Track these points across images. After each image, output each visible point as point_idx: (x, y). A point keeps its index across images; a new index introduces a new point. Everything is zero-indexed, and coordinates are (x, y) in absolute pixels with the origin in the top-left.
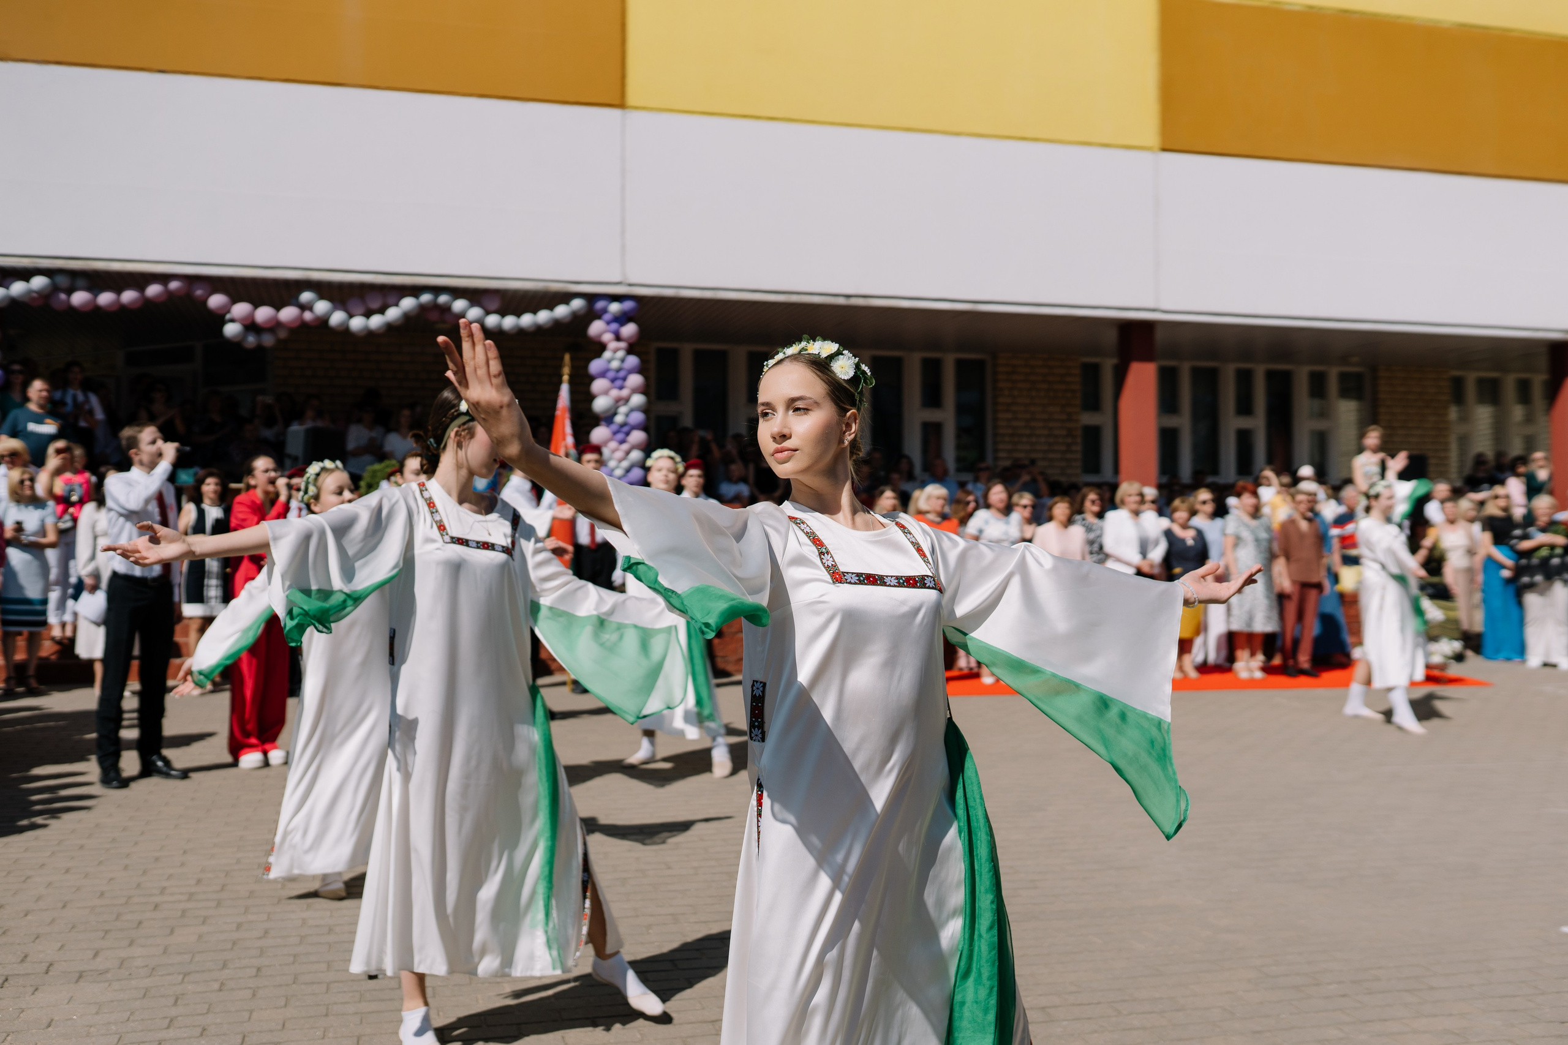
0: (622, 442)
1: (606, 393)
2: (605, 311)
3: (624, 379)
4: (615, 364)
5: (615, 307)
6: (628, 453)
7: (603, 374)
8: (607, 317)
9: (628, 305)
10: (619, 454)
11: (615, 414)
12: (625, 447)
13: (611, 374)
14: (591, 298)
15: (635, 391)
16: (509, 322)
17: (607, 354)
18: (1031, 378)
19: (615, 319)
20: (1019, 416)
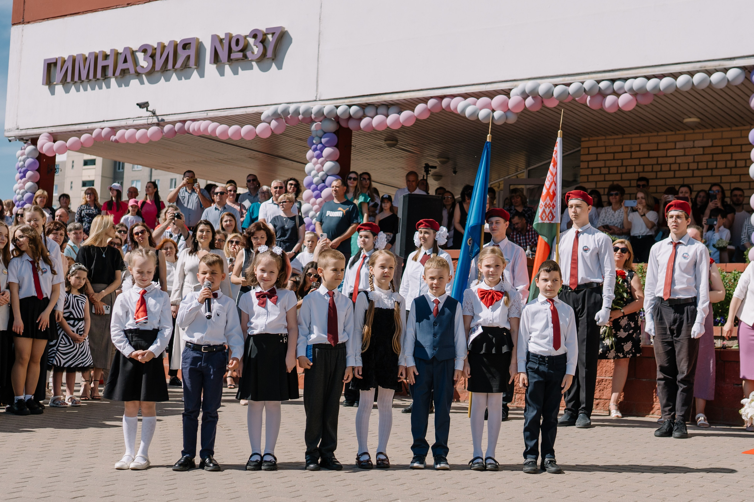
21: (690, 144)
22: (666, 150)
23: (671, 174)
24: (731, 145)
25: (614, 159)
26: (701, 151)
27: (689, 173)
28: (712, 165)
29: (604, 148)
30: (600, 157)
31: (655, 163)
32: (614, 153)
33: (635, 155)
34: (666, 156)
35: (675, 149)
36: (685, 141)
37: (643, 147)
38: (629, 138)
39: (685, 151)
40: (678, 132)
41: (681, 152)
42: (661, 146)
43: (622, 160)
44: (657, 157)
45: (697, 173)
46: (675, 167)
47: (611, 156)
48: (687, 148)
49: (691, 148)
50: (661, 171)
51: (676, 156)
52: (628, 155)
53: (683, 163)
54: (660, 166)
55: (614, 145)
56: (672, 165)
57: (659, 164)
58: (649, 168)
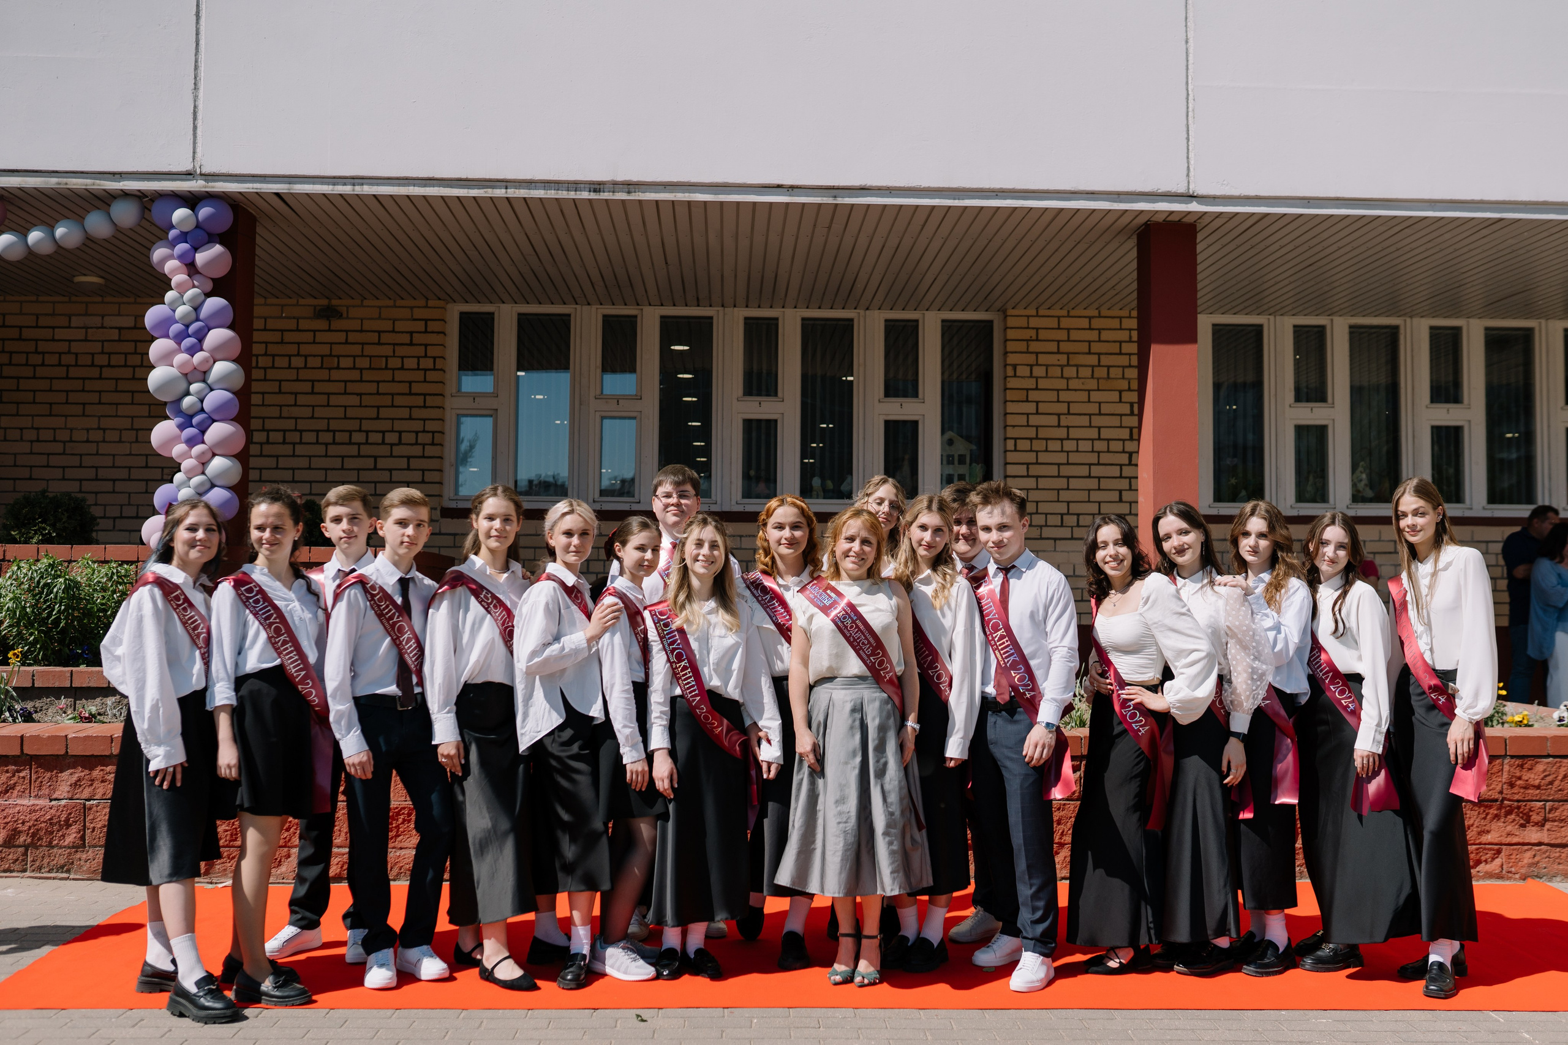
0: (191, 442)
2: (168, 223)
3: (201, 337)
4: (182, 310)
5: (180, 214)
7: (165, 330)
8: (173, 233)
9: (207, 212)
11: (184, 395)
13: (177, 329)
17: (170, 296)
18: (1064, 347)
19: (184, 237)
20: (1043, 408)
21: (96, 321)
22: (53, 328)
23: (61, 372)
26: (115, 335)
31: (33, 349)
34: (53, 340)
35: (69, 327)
36: (86, 314)
37: (9, 321)
39: (86, 332)
40: (74, 299)
41: (80, 334)
42: (42, 321)
44: (37, 341)
45: (106, 372)
46: (68, 359)
48: (91, 328)
49: (98, 328)
50: (43, 365)
51: (70, 341)
53: (82, 354)
54: (41, 356)
56: (63, 356)
57: (39, 353)
58: (22, 359)
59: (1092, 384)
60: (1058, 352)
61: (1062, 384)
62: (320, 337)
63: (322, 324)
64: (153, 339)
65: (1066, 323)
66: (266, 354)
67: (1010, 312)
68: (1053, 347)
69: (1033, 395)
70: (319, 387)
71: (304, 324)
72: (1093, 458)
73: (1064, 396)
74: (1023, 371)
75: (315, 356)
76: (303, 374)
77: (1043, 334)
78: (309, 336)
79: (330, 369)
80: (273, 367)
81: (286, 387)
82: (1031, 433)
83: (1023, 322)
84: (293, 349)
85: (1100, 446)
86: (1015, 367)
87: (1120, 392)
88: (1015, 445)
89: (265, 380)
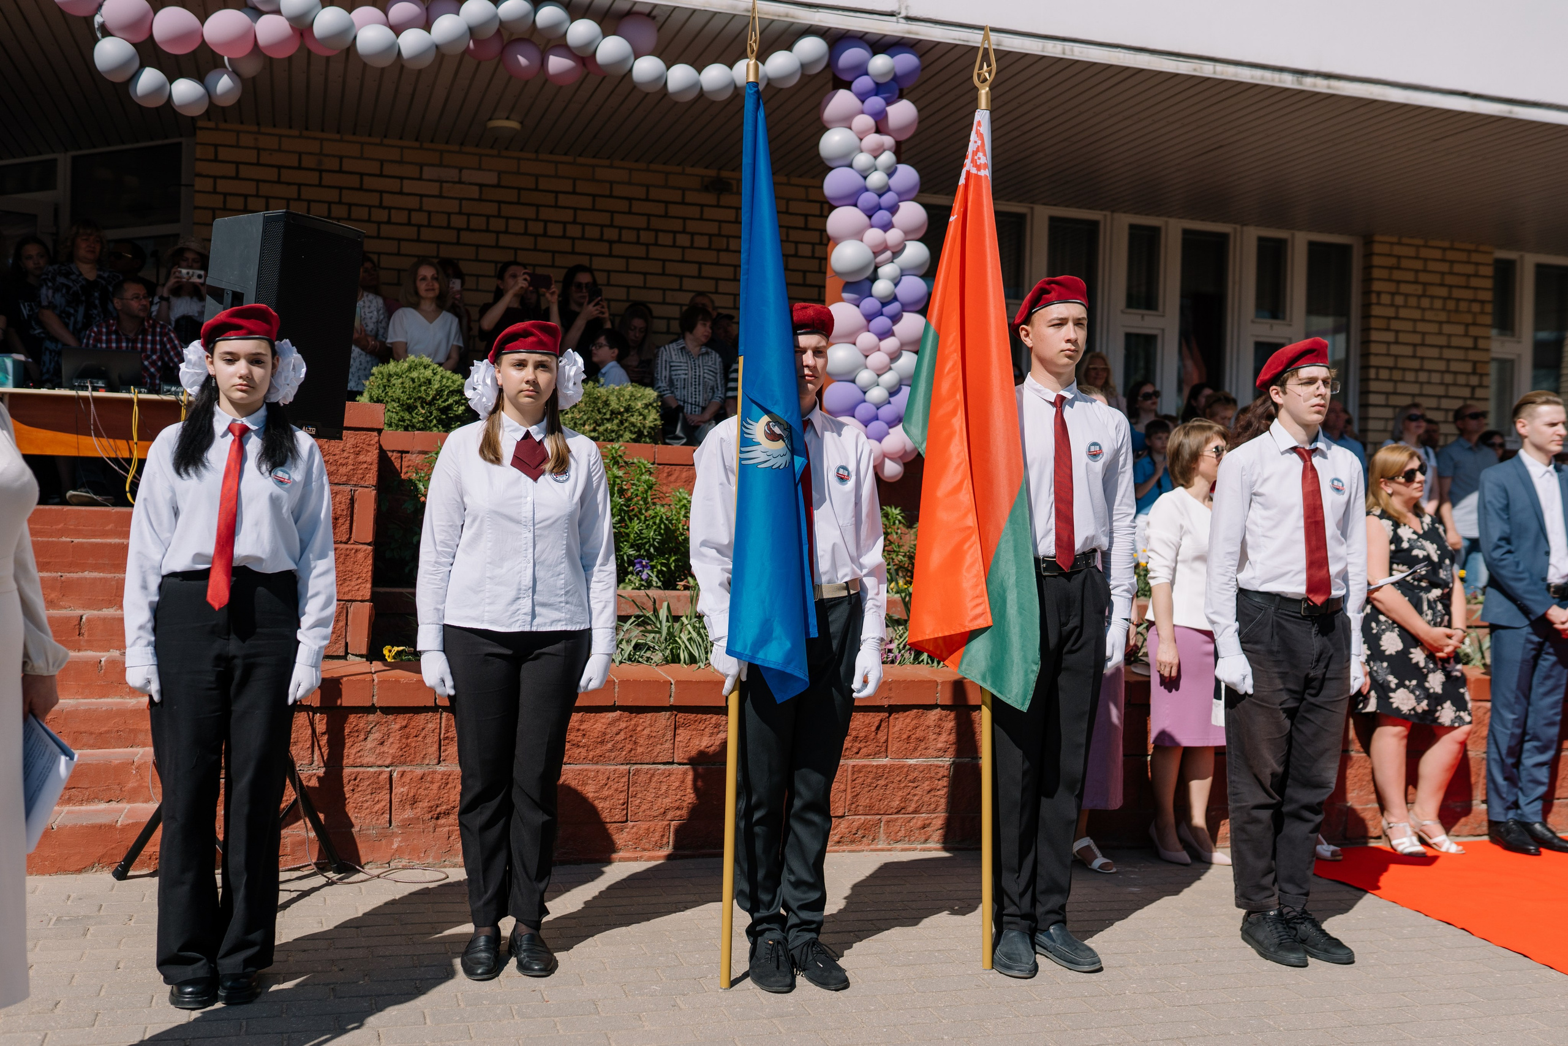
0: (884, 335)
1: (858, 235)
2: (861, 70)
3: (893, 209)
4: (876, 179)
5: (880, 63)
6: (894, 357)
7: (852, 199)
8: (863, 83)
9: (907, 61)
10: (878, 358)
11: (874, 278)
12: (890, 343)
13: (868, 198)
14: (837, 40)
15: (909, 234)
16: (680, 75)
18: (1423, 277)
19: (879, 88)
20: (1403, 337)
21: (453, 174)
22: (402, 178)
23: (411, 232)
24: (536, 189)
25: (279, 182)
26: (474, 192)
27: (451, 236)
28: (498, 224)
29: (255, 152)
30: (244, 171)
31: (376, 202)
32: (279, 167)
33: (328, 179)
34: (401, 193)
35: (420, 179)
36: (441, 165)
37: (348, 165)
38: (315, 139)
39: (441, 187)
41: (434, 188)
42: (389, 169)
43: (299, 185)
44: (381, 192)
45: (466, 237)
46: (419, 218)
47: (272, 174)
48: (447, 182)
49: (454, 183)
50: (389, 222)
51: (421, 196)
52: (313, 177)
53: (437, 212)
54: (386, 211)
55: (280, 150)
56: (413, 214)
57: (385, 208)
58: (363, 213)
59: (1443, 316)
60: (1416, 282)
61: (1417, 314)
62: (709, 213)
63: (709, 198)
64: (833, 208)
65: (1425, 253)
66: (648, 229)
67: (1378, 238)
68: (1410, 276)
69: (1395, 324)
70: (707, 271)
71: (691, 197)
72: (1440, 391)
73: (1421, 327)
74: (1386, 299)
75: (702, 234)
76: (690, 255)
77: (1405, 263)
78: (694, 212)
79: (719, 250)
80: (656, 244)
81: (671, 268)
82: (1390, 362)
83: (1385, 249)
84: (677, 225)
85: (1448, 378)
86: (1379, 294)
87: (1467, 325)
88: (1377, 374)
89: (647, 258)
